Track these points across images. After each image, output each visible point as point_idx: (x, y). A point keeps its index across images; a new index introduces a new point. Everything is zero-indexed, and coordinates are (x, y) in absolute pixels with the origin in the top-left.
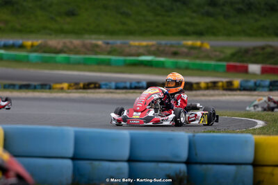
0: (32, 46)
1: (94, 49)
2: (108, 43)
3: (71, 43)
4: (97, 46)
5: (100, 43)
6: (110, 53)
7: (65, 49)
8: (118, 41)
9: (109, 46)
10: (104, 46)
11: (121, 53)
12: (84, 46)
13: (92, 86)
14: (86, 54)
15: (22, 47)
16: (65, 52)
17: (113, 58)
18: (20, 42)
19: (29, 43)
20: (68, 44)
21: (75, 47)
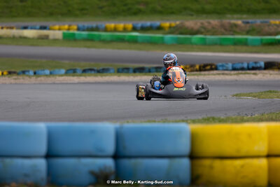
0: (170, 27)
1: (233, 29)
2: (248, 23)
3: (209, 23)
4: (236, 25)
5: (239, 22)
6: (248, 33)
7: (203, 30)
8: (257, 21)
9: (248, 25)
10: (243, 25)
11: (260, 33)
12: (222, 26)
13: (208, 67)
14: (223, 34)
15: (159, 28)
16: (201, 33)
17: (250, 37)
18: (157, 23)
19: (167, 24)
20: (206, 24)
21: (213, 28)
